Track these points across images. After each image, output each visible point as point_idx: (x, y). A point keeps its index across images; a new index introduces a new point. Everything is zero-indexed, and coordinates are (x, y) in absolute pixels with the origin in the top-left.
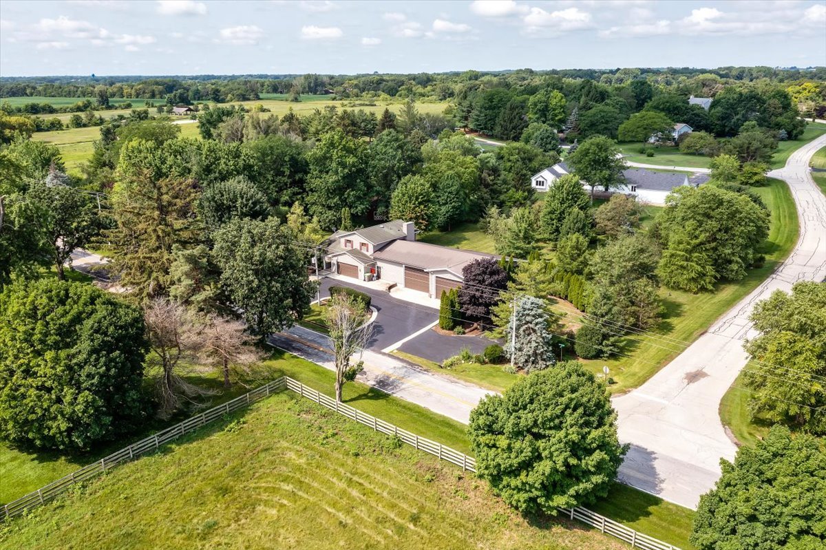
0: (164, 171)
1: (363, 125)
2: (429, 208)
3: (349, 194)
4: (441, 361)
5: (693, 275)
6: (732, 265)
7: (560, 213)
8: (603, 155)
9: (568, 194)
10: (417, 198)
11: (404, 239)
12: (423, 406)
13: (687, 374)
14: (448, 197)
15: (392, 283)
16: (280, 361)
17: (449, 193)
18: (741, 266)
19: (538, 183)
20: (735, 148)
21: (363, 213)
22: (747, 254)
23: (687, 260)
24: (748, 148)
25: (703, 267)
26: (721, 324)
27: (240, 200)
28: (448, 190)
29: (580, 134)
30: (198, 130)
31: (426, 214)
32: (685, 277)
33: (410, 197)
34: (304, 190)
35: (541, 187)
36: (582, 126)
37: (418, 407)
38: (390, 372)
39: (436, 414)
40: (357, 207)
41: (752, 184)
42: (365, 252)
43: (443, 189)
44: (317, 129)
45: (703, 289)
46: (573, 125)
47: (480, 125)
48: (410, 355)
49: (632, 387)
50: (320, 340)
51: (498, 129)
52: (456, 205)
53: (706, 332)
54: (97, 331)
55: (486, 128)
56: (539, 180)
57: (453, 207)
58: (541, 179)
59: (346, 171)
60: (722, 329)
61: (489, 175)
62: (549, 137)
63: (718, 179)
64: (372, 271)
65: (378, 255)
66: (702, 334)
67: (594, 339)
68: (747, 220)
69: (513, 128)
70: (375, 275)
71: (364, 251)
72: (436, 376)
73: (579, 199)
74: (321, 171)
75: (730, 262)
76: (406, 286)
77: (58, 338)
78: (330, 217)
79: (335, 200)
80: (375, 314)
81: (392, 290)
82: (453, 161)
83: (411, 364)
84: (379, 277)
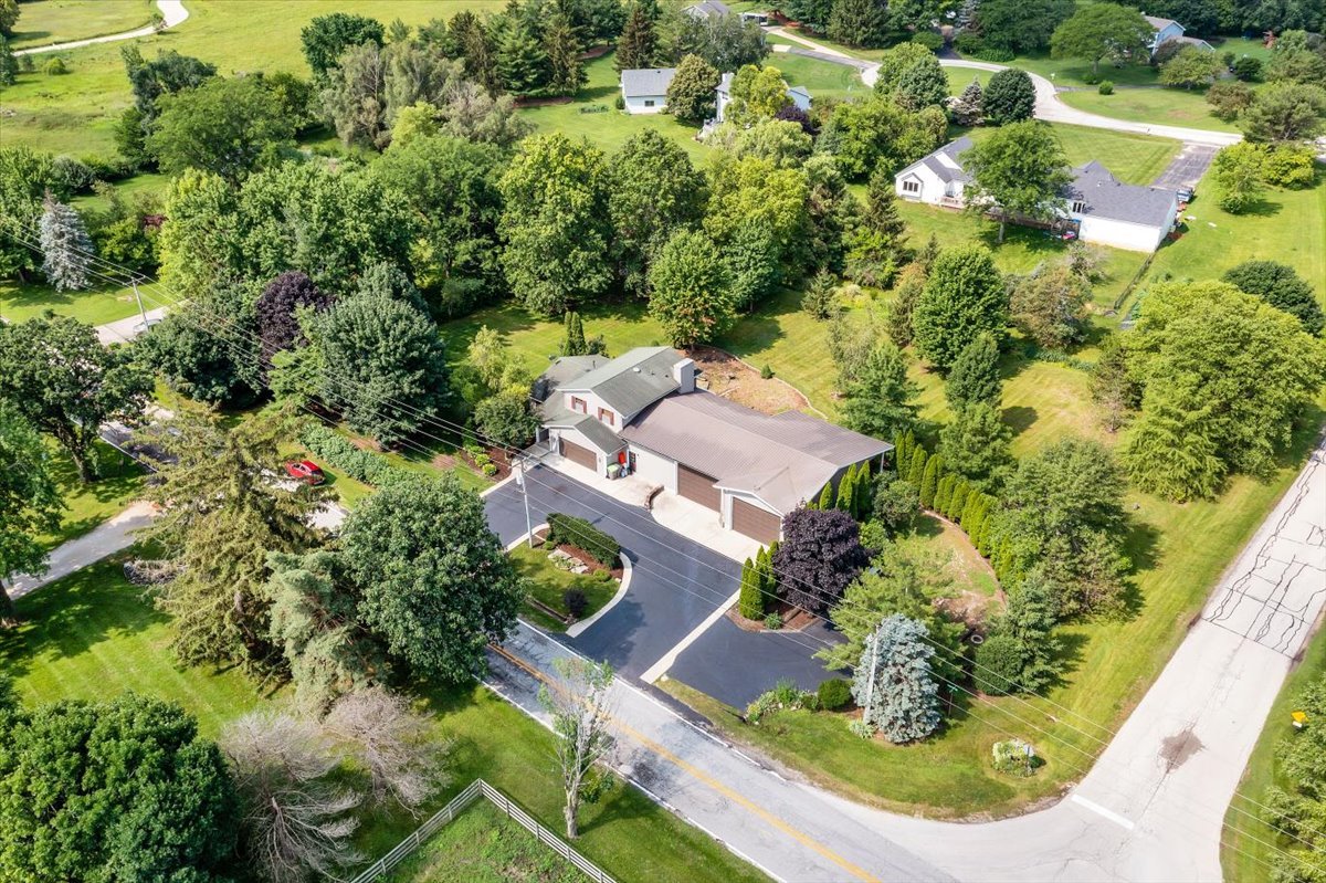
0: (246, 253)
1: (595, 19)
2: (719, 295)
3: (575, 257)
4: (743, 706)
5: (1182, 473)
6: (1253, 451)
7: (951, 317)
8: (1030, 160)
9: (967, 284)
10: (698, 279)
11: (675, 393)
12: (715, 836)
13: (1167, 741)
14: (750, 257)
15: (656, 485)
16: (471, 711)
17: (753, 250)
18: (1268, 453)
19: (908, 186)
20: (1264, 113)
21: (600, 288)
22: (1280, 433)
23: (1172, 444)
24: (1290, 115)
25: (1201, 459)
26: (1226, 592)
27: (383, 343)
28: (752, 246)
29: (982, 36)
30: (304, 57)
31: (713, 307)
32: (1166, 474)
33: (685, 277)
34: (497, 241)
35: (912, 193)
36: (985, 22)
37: (707, 837)
38: (657, 740)
39: (737, 860)
40: (589, 279)
41: (1286, 185)
42: (607, 424)
43: (744, 242)
44: (514, 44)
45: (1198, 494)
46: (970, 19)
47: (804, 14)
48: (689, 689)
49: (1070, 778)
50: (536, 649)
51: (834, 26)
52: (766, 272)
53: (1199, 617)
54: (145, 845)
55: (813, 20)
56: (908, 180)
57: (759, 276)
58: (912, 180)
59: (571, 218)
60: (1227, 610)
61: (824, 197)
62: (929, 76)
63: (1229, 186)
64: (620, 461)
65: (631, 432)
66: (1193, 623)
67: (1007, 668)
68: (1290, 378)
69: (864, 24)
70: (626, 465)
71: (606, 422)
72: (735, 750)
73: (985, 290)
74: (526, 212)
75: (1248, 446)
76: (679, 493)
77: (76, 855)
78: (544, 295)
79: (552, 266)
80: (628, 572)
81: (656, 500)
82: (762, 185)
83: (693, 716)
84: (632, 469)
